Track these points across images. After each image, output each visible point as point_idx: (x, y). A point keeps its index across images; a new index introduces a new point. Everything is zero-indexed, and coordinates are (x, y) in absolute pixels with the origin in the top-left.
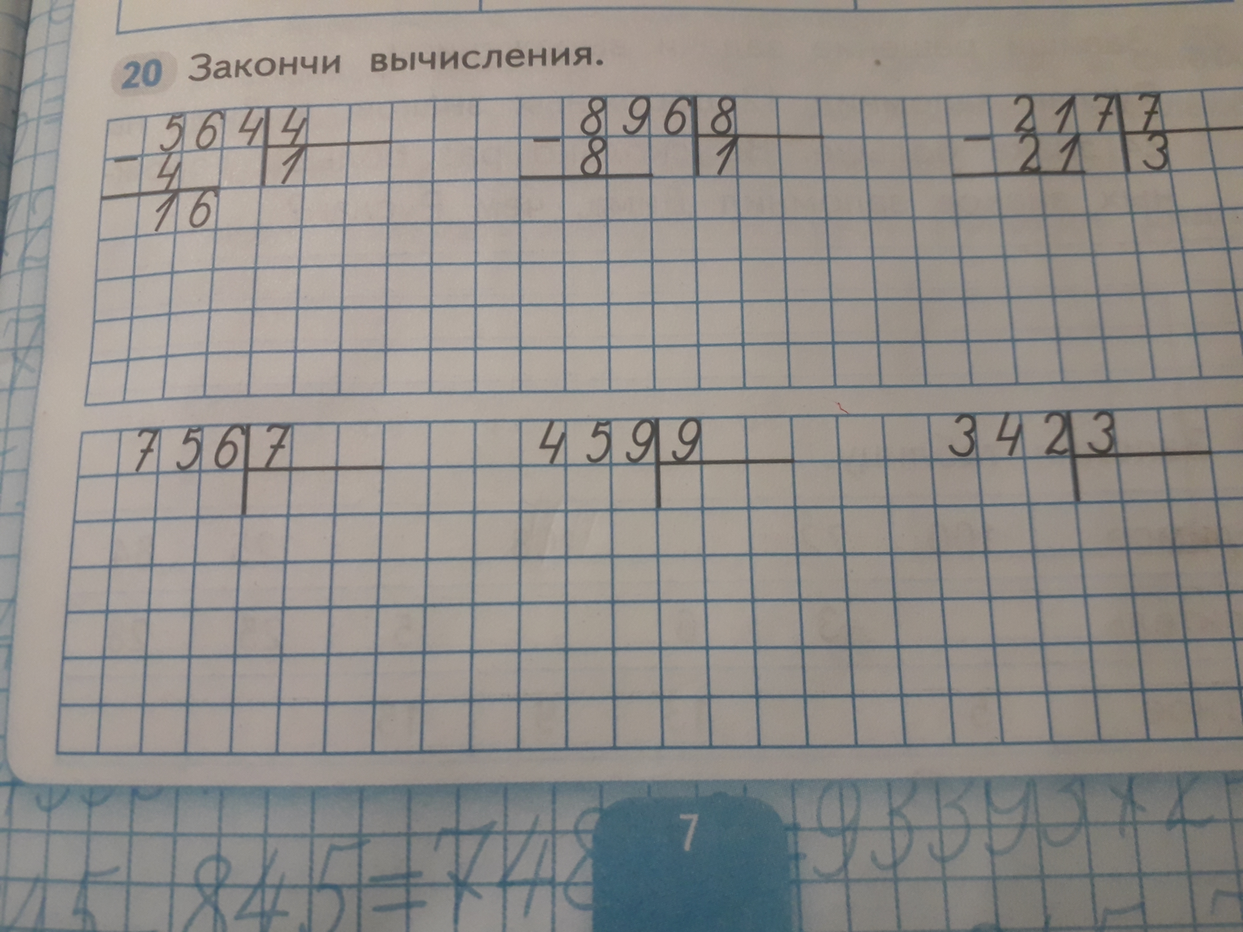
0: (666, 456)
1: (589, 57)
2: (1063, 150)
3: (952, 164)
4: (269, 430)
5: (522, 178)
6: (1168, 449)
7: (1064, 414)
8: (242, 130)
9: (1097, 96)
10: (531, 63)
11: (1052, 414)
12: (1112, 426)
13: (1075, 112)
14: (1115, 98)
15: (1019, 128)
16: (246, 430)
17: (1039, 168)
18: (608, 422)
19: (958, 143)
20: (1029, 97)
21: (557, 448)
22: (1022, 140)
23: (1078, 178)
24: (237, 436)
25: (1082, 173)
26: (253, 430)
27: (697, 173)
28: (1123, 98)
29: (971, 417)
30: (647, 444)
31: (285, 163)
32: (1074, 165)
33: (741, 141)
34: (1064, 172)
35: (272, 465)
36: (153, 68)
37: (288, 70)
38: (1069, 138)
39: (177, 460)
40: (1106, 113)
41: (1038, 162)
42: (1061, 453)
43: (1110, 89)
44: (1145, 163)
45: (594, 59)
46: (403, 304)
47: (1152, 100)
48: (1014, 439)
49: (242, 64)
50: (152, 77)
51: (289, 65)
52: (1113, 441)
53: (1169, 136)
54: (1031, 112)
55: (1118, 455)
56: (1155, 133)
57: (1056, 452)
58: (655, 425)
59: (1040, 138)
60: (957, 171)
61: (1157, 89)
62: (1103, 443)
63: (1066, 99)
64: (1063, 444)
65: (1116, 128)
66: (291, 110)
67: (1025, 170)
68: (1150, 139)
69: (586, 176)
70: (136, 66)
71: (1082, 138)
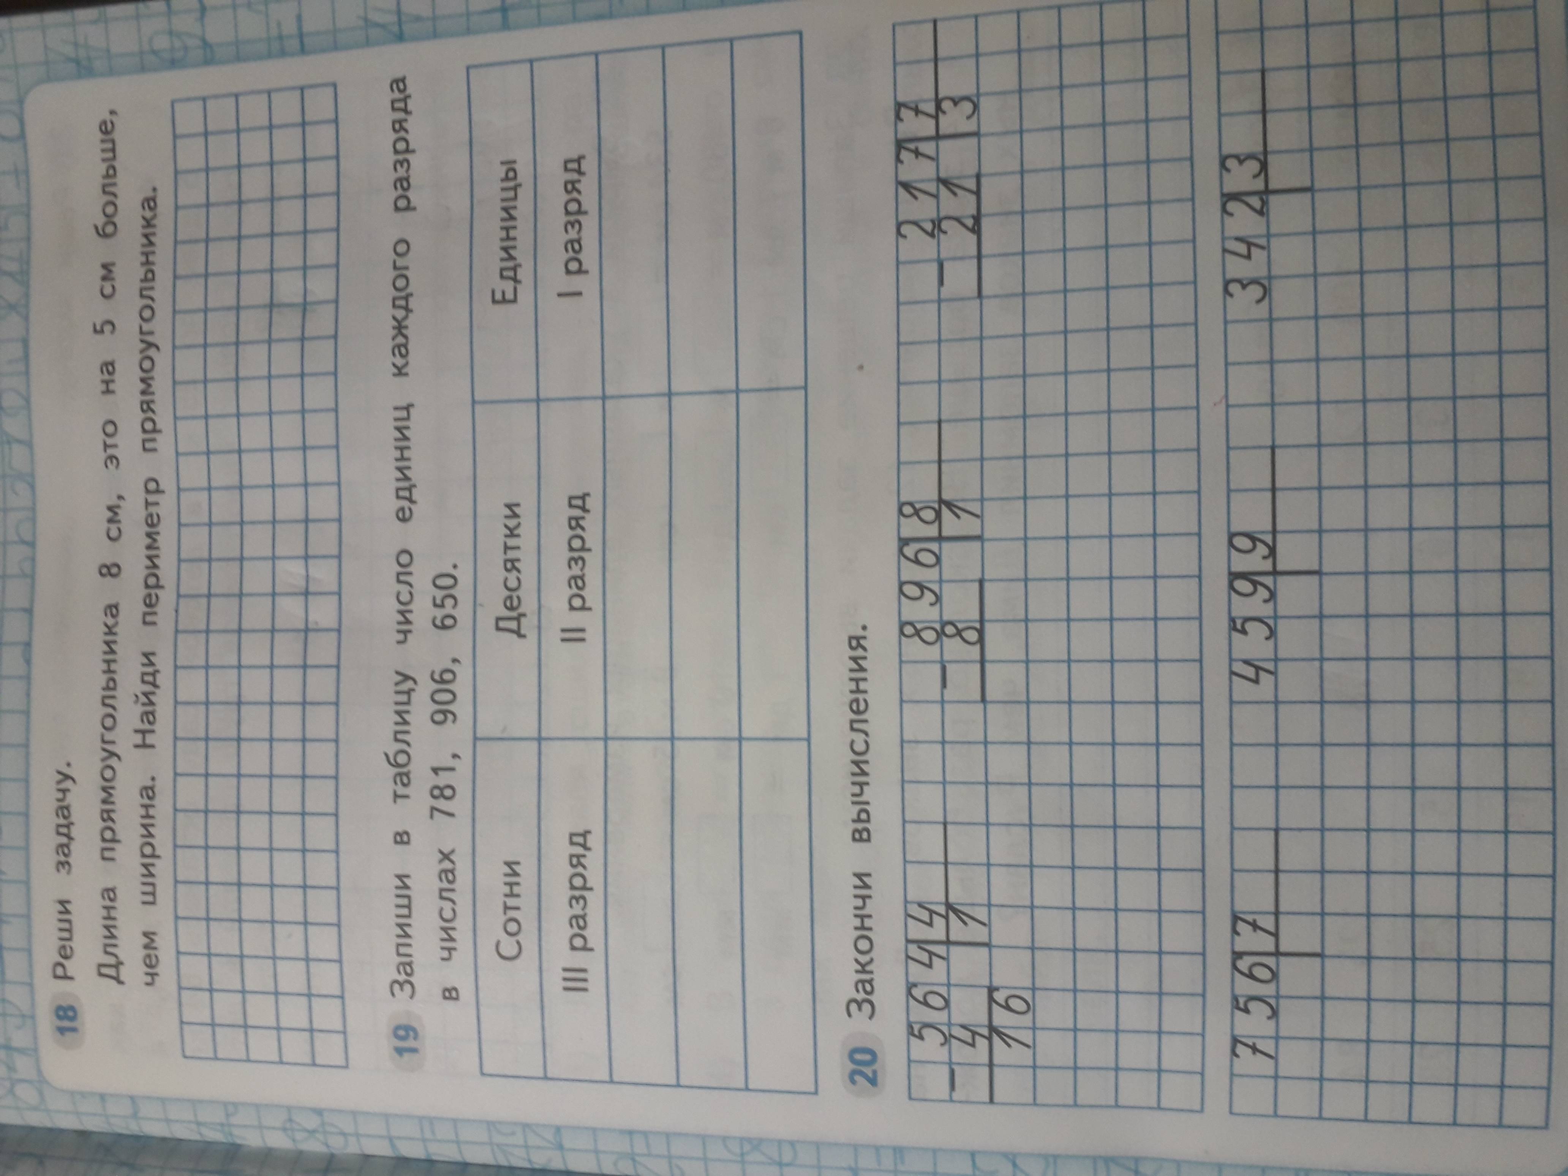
0: (1267, 566)
1: (858, 639)
2: (955, 194)
3: (969, 299)
4: (1238, 934)
5: (983, 699)
6: (1259, 107)
7: (1225, 199)
8: (930, 966)
9: (898, 160)
10: (865, 692)
11: (1224, 210)
12: (1236, 157)
13: (916, 181)
14: (900, 145)
15: (932, 235)
16: (1237, 955)
17: (973, 217)
18: (1232, 620)
19: (945, 292)
20: (899, 226)
21: (1258, 669)
22: (945, 232)
23: (983, 180)
24: (1244, 964)
25: (978, 177)
26: (1237, 949)
27: (979, 538)
28: (900, 136)
29: (1227, 283)
30: (1255, 583)
31: (965, 923)
32: (971, 184)
33: (945, 496)
34: (978, 193)
35: (1272, 930)
36: (858, 1057)
37: (868, 923)
38: (942, 188)
39: (1265, 1019)
40: (917, 153)
41: (967, 217)
42: (1264, 203)
43: (892, 149)
44: (969, 117)
45: (860, 633)
46: (1111, 812)
47: (903, 110)
48: (1249, 245)
49: (859, 968)
50: (868, 1057)
51: (862, 922)
52: (1251, 156)
53: (940, 96)
54: (916, 223)
55: (1265, 152)
56: (938, 107)
57: (1262, 208)
58: (1234, 576)
59: (942, 214)
60: (976, 294)
61: (891, 104)
62: (1253, 166)
63: (901, 190)
64: (1255, 202)
65: (933, 144)
66: (910, 920)
67: (976, 229)
68: (944, 112)
69: (981, 641)
70: (853, 1073)
71: (942, 175)
